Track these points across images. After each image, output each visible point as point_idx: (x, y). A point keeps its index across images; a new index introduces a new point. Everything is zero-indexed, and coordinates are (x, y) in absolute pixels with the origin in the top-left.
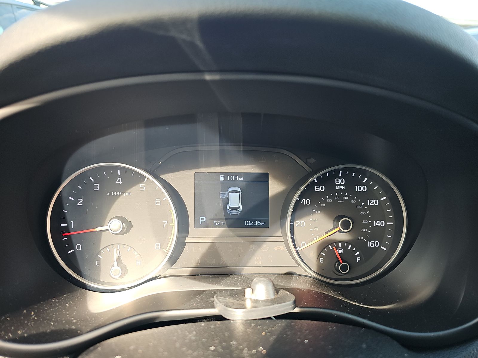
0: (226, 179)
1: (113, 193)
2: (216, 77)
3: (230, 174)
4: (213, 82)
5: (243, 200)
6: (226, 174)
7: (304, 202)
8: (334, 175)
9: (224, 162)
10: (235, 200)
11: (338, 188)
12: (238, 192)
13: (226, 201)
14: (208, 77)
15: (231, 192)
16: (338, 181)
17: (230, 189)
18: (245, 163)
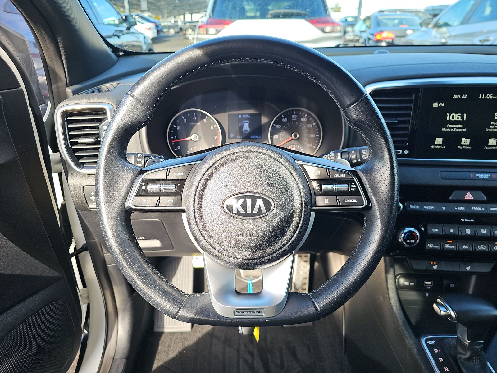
0: (242, 116)
1: (192, 124)
2: (236, 76)
3: (244, 114)
4: (235, 77)
5: (250, 126)
6: (242, 114)
7: (278, 126)
8: (291, 113)
9: (240, 109)
10: (246, 126)
11: (293, 119)
12: (247, 123)
13: (241, 127)
14: (233, 76)
15: (244, 123)
16: (293, 116)
17: (244, 121)
18: (250, 109)
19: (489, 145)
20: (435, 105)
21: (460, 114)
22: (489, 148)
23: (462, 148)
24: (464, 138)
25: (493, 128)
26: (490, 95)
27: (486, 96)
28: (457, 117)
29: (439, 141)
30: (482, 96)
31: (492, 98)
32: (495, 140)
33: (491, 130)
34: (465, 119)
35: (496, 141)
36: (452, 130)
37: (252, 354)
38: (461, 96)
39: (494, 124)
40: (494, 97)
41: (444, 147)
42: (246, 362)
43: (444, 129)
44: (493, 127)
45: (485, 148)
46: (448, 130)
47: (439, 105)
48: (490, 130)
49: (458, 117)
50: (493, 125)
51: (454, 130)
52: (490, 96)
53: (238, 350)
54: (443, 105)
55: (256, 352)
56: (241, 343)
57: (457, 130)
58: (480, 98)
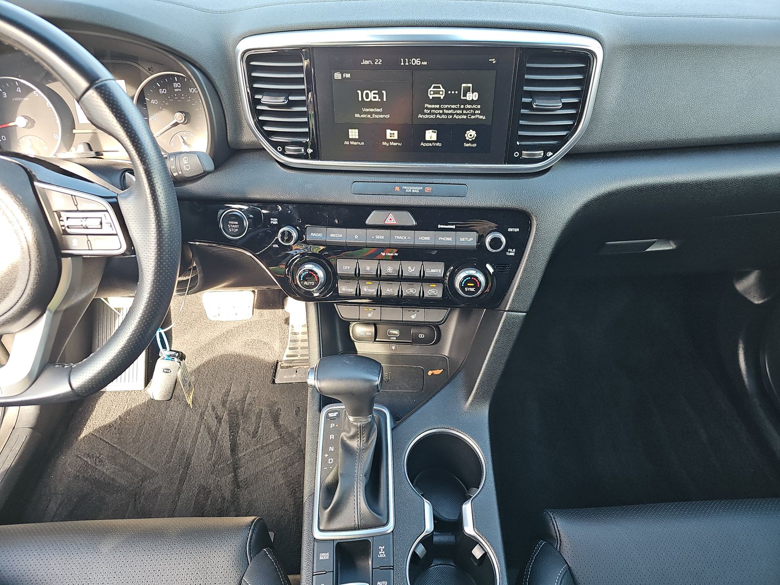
1: (17, 99)
11: (176, 90)
19: (426, 139)
20: (338, 76)
21: (377, 92)
22: (427, 145)
23: (388, 145)
24: (390, 130)
25: (428, 114)
26: (417, 59)
27: (411, 61)
28: (372, 96)
29: (354, 134)
30: (405, 62)
31: (420, 64)
32: (435, 132)
33: (427, 116)
34: (385, 100)
35: (436, 134)
36: (369, 116)
37: (219, 419)
38: (374, 62)
39: (430, 106)
40: (423, 63)
41: (363, 143)
42: (209, 429)
43: (357, 115)
44: (429, 111)
45: (421, 145)
46: (363, 116)
47: (342, 76)
48: (424, 117)
49: (375, 95)
50: (427, 108)
51: (372, 116)
52: (417, 62)
53: (202, 415)
54: (348, 76)
55: (226, 417)
56: (209, 405)
57: (377, 116)
58: (402, 64)
